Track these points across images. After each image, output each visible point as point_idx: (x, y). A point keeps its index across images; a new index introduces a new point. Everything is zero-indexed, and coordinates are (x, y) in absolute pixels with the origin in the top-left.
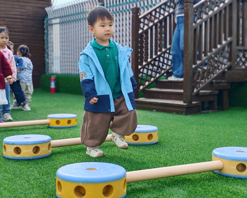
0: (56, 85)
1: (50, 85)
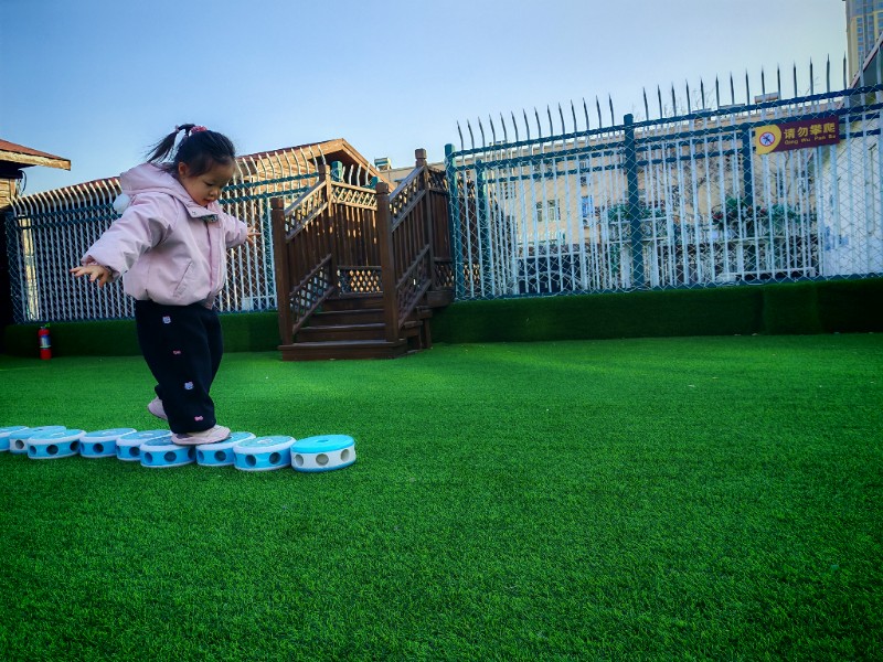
0: (50, 342)
1: (39, 343)
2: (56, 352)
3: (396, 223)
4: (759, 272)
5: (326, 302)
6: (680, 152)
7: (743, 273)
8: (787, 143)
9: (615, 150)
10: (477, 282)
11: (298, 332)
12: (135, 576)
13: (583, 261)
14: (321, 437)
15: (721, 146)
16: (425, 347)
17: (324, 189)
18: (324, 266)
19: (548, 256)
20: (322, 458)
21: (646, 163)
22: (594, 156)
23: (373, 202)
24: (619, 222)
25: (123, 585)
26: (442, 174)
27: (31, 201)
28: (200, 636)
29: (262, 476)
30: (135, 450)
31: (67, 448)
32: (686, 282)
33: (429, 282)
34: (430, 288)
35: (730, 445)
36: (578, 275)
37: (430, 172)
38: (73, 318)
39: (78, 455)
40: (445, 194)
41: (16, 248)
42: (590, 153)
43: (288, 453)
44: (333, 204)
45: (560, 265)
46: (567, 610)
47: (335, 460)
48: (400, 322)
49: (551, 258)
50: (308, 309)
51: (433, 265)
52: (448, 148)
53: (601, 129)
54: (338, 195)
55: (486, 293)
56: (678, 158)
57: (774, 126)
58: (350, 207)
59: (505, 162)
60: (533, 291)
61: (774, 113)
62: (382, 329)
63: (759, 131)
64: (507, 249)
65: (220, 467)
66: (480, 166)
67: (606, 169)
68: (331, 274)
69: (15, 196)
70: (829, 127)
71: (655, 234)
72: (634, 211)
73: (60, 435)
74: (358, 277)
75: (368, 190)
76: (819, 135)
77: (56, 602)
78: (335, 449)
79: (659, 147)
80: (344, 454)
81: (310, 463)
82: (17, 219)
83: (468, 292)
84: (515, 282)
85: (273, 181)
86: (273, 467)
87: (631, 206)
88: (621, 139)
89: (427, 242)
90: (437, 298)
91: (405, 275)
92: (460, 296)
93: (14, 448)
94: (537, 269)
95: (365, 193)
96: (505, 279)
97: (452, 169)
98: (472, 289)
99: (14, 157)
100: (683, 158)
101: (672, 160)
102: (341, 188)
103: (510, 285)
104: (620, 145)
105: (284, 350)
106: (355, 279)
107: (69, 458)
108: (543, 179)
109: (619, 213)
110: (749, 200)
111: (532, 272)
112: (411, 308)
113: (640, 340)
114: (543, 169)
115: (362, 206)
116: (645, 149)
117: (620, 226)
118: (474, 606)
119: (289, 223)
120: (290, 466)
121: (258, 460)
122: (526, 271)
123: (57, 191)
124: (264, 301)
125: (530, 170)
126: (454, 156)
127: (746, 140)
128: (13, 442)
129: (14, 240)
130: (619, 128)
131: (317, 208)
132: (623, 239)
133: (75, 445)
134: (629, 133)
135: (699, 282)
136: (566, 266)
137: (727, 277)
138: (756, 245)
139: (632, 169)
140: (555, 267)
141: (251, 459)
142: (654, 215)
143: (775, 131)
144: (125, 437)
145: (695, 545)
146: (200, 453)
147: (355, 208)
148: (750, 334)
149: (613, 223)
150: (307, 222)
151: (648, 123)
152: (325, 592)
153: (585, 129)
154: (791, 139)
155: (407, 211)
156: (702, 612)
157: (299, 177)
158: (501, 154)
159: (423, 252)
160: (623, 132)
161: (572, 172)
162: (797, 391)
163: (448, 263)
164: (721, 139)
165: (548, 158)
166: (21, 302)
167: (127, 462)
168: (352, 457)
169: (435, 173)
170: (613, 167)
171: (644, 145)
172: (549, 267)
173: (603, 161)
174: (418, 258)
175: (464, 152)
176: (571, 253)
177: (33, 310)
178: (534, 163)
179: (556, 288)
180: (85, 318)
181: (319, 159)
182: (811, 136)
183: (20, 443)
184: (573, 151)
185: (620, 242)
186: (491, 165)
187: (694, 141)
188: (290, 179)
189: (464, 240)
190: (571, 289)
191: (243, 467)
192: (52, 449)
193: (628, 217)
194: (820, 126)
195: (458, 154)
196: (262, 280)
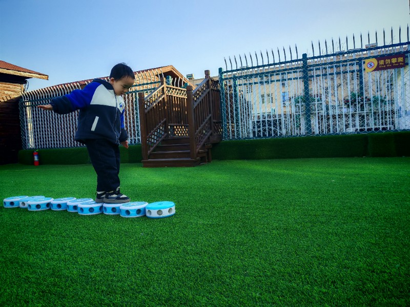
0: (39, 158)
1: (34, 158)
2: (41, 163)
3: (196, 104)
4: (366, 128)
5: (163, 140)
6: (329, 71)
7: (359, 128)
8: (380, 67)
9: (298, 70)
10: (233, 132)
11: (151, 154)
12: (74, 264)
13: (283, 122)
14: (160, 202)
15: (348, 68)
16: (209, 161)
17: (163, 88)
18: (163, 124)
19: (266, 119)
20: (159, 212)
21: (313, 76)
22: (288, 73)
23: (185, 95)
24: (300, 104)
25: (69, 268)
26: (218, 81)
27: (31, 94)
28: (102, 291)
29: (133, 220)
30: (75, 207)
31: (45, 206)
32: (331, 132)
33: (211, 131)
34: (211, 134)
35: (350, 208)
36: (281, 128)
37: (212, 80)
38: (49, 147)
39: (50, 209)
40: (218, 91)
41: (24, 115)
42: (286, 72)
43: (145, 209)
44: (167, 95)
45: (272, 124)
46: (271, 283)
47: (166, 213)
48: (197, 150)
49: (268, 121)
50: (155, 144)
51: (212, 124)
52: (220, 69)
53: (292, 60)
54: (169, 91)
55: (237, 137)
56: (328, 74)
57: (374, 59)
58: (175, 97)
59: (246, 76)
60: (259, 136)
61: (374, 53)
62: (189, 153)
63: (367, 61)
64: (247, 116)
65: (113, 215)
66: (235, 78)
67: (294, 79)
68: (166, 128)
69: (24, 92)
70: (401, 59)
71: (317, 110)
72: (307, 99)
73: (42, 200)
74: (178, 129)
75: (183, 89)
76: (395, 63)
77: (39, 275)
78: (166, 208)
79: (319, 69)
80: (170, 210)
81: (154, 214)
82: (24, 102)
83: (229, 136)
84: (251, 131)
85: (140, 85)
86: (138, 216)
87: (305, 96)
88: (301, 65)
89: (210, 113)
90: (214, 139)
91: (199, 128)
92: (225, 138)
93: (21, 206)
94: (261, 126)
95: (182, 90)
96: (247, 130)
97: (222, 80)
98: (231, 135)
99: (23, 74)
100: (330, 74)
101: (325, 75)
102: (171, 88)
103: (249, 133)
104: (300, 68)
105: (144, 162)
106: (177, 130)
107: (45, 211)
108: (265, 84)
109: (300, 100)
110: (362, 94)
111: (259, 127)
112: (202, 143)
113: (310, 159)
114: (265, 79)
115: (180, 96)
116: (313, 70)
117: (300, 106)
118: (228, 280)
119: (147, 104)
120: (145, 216)
121: (131, 212)
122: (256, 127)
123: (42, 89)
124: (135, 140)
125: (258, 80)
126: (223, 73)
127: (360, 66)
128: (21, 203)
129: (23, 111)
130: (300, 60)
131: (160, 97)
132: (302, 112)
133: (48, 205)
134: (305, 63)
135: (338, 132)
136: (275, 124)
137: (351, 130)
138: (365, 115)
139: (306, 79)
140: (270, 125)
141: (128, 212)
142: (316, 100)
143: (375, 61)
144: (70, 201)
145: (332, 254)
146: (105, 208)
147: (177, 97)
148: (362, 156)
149: (297, 104)
150: (155, 104)
151: (314, 58)
152: (160, 273)
153: (284, 61)
154: (382, 65)
155: (201, 99)
156: (334, 285)
157: (151, 83)
158: (245, 72)
159: (208, 118)
160: (302, 62)
161: (277, 81)
162: (384, 183)
163: (220, 123)
164: (348, 65)
165: (266, 74)
166: (26, 140)
167: (72, 213)
168: (173, 212)
169: (214, 81)
170: (297, 79)
171: (312, 68)
172: (267, 125)
173: (292, 76)
174: (206, 121)
175: (227, 72)
176: (277, 118)
177: (31, 143)
178: (260, 77)
179: (270, 135)
180: (54, 147)
181: (161, 75)
182: (391, 63)
183: (23, 203)
184: (278, 71)
185: (301, 113)
186: (240, 77)
187: (336, 66)
188: (147, 84)
189: (227, 112)
190: (277, 134)
191: (124, 215)
192: (38, 206)
193: (304, 102)
194: (396, 59)
195: (225, 72)
196: (134, 130)
